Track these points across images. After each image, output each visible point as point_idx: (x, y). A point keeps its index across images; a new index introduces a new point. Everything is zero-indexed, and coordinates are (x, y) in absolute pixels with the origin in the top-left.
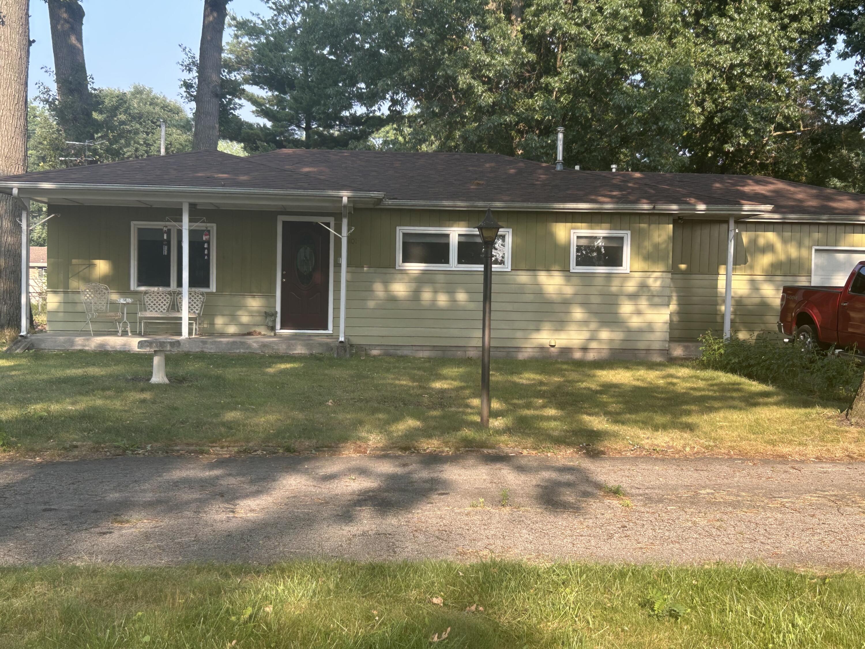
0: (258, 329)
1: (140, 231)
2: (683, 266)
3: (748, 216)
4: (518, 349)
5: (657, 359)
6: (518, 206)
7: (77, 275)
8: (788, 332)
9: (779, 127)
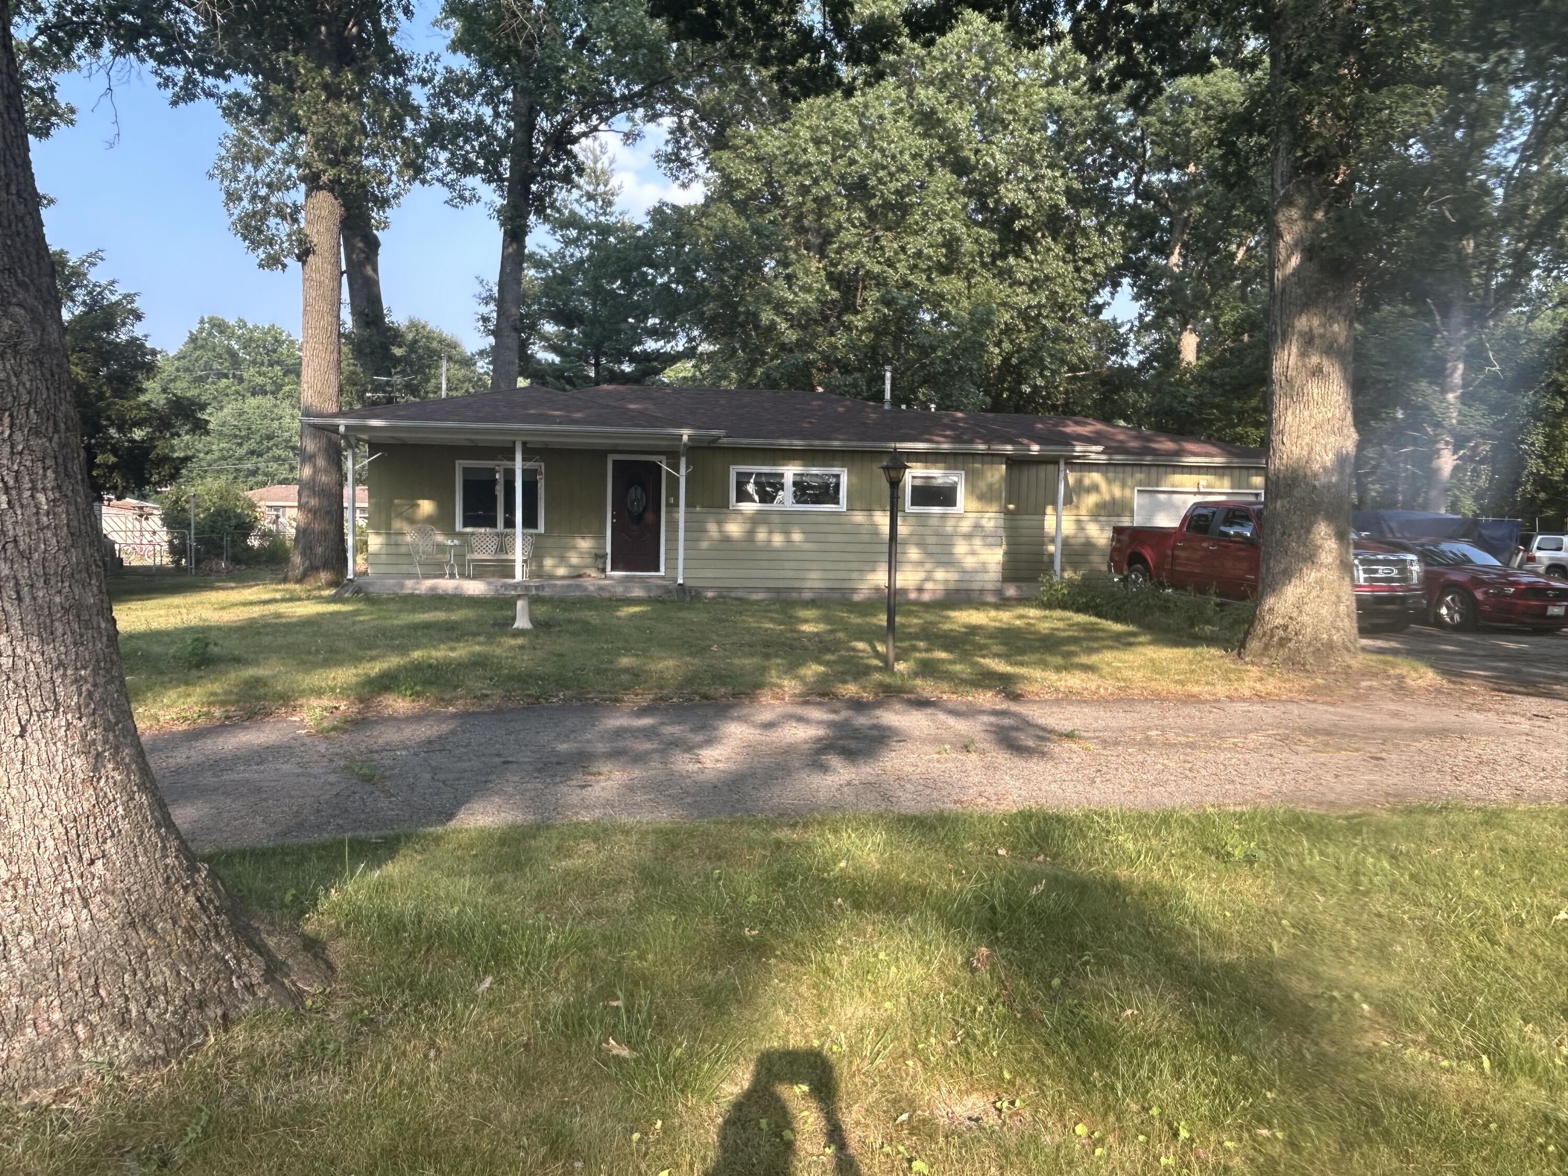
0: (588, 571)
1: (466, 470)
2: (1011, 507)
3: (1078, 457)
4: (854, 590)
5: (991, 599)
6: (854, 444)
7: (399, 515)
8: (1119, 571)
9: (1073, 368)
